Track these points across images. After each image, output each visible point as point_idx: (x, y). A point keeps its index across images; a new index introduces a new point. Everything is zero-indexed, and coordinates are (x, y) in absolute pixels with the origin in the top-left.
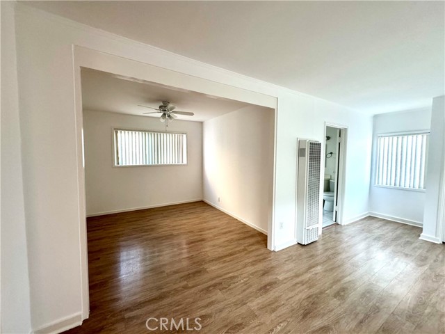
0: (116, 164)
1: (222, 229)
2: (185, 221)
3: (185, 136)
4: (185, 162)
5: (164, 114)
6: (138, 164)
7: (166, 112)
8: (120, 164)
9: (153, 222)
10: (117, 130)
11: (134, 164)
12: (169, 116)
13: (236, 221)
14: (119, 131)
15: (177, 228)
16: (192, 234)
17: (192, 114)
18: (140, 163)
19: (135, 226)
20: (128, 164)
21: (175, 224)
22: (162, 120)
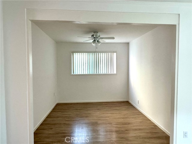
0: (72, 73)
1: (134, 126)
2: (109, 115)
3: (115, 54)
4: (115, 72)
5: (95, 40)
6: (84, 73)
7: (96, 39)
8: (75, 74)
9: (89, 112)
10: (73, 52)
11: (82, 73)
12: (98, 41)
13: (149, 122)
14: (74, 54)
15: (102, 119)
16: (110, 126)
17: (113, 38)
18: (86, 73)
19: (78, 113)
20: (79, 74)
21: (102, 115)
22: (94, 45)
